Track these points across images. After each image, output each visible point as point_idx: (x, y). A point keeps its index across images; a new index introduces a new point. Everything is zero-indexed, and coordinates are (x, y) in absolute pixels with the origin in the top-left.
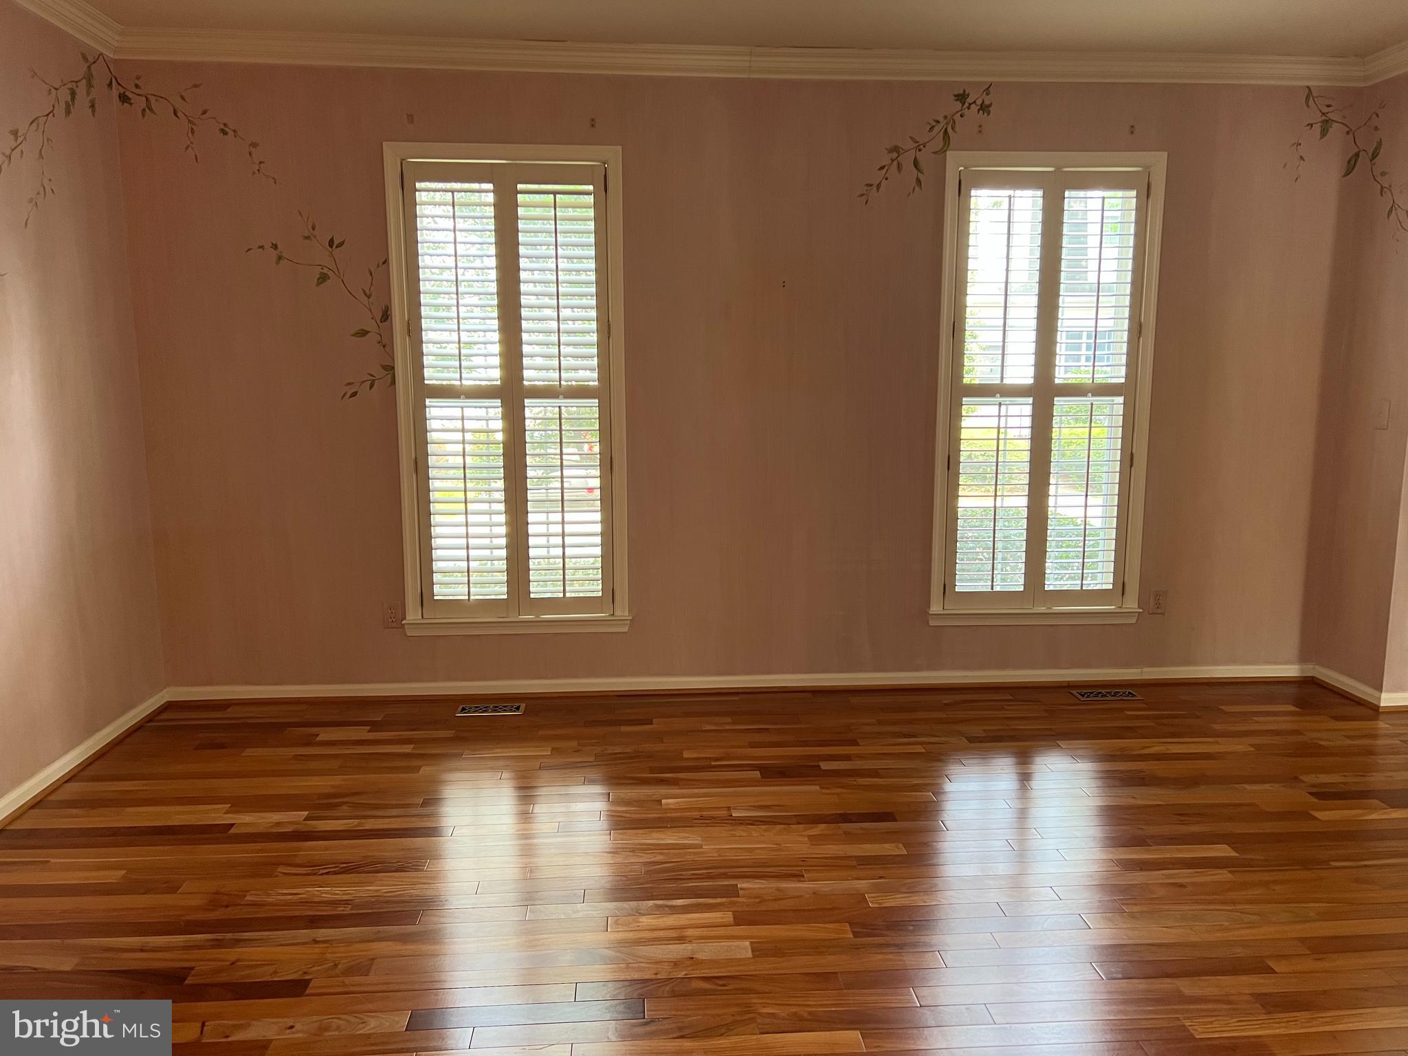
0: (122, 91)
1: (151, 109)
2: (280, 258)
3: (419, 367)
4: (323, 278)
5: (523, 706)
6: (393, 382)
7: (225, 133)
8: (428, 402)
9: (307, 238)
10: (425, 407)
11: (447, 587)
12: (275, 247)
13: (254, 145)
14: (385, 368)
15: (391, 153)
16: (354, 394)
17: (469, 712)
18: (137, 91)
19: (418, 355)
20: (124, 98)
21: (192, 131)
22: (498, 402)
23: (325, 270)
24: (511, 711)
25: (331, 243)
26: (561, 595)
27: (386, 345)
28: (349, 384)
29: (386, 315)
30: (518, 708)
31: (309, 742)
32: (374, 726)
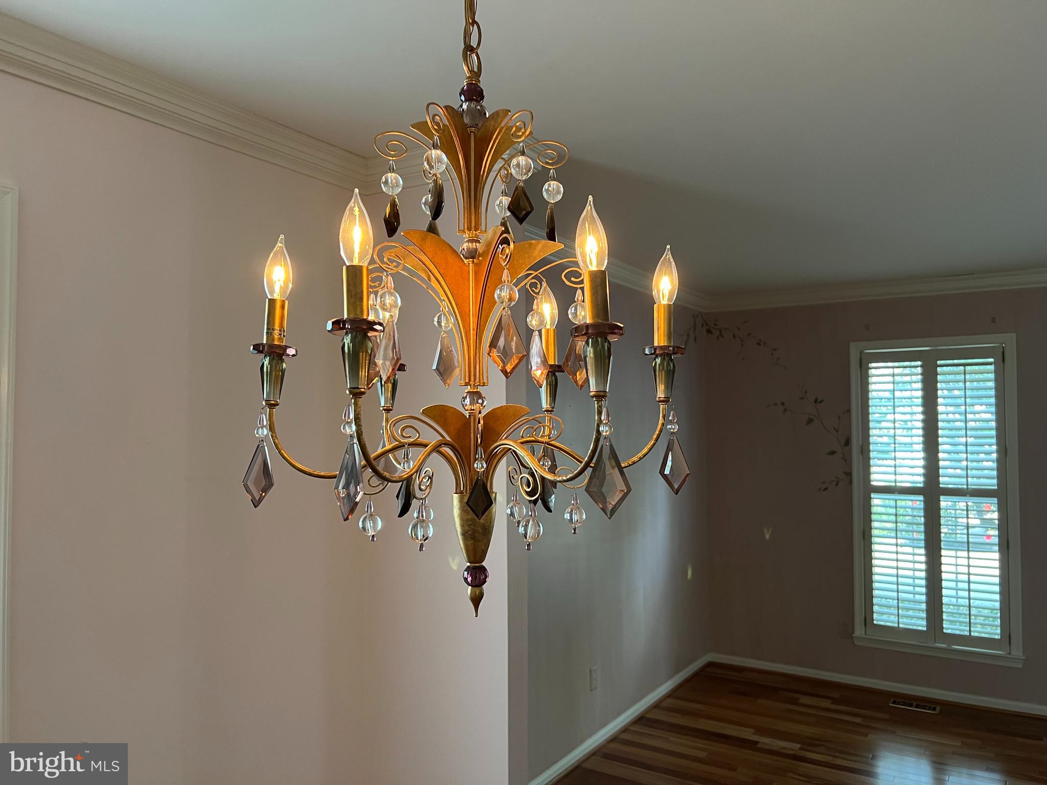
0: (708, 327)
1: (722, 336)
2: (785, 410)
3: (867, 473)
4: (810, 421)
5: (938, 708)
6: (851, 482)
7: (759, 344)
8: (873, 495)
9: (802, 398)
10: (871, 498)
11: (883, 616)
12: (783, 404)
13: (775, 350)
14: (845, 473)
15: (854, 348)
16: (826, 489)
17: (898, 704)
18: (716, 327)
19: (867, 466)
20: (709, 331)
21: (742, 345)
22: (921, 498)
23: (811, 417)
24: (929, 710)
25: (816, 401)
26: (968, 634)
27: (847, 460)
28: (823, 483)
29: (848, 442)
30: (934, 709)
31: (795, 702)
32: (834, 701)
